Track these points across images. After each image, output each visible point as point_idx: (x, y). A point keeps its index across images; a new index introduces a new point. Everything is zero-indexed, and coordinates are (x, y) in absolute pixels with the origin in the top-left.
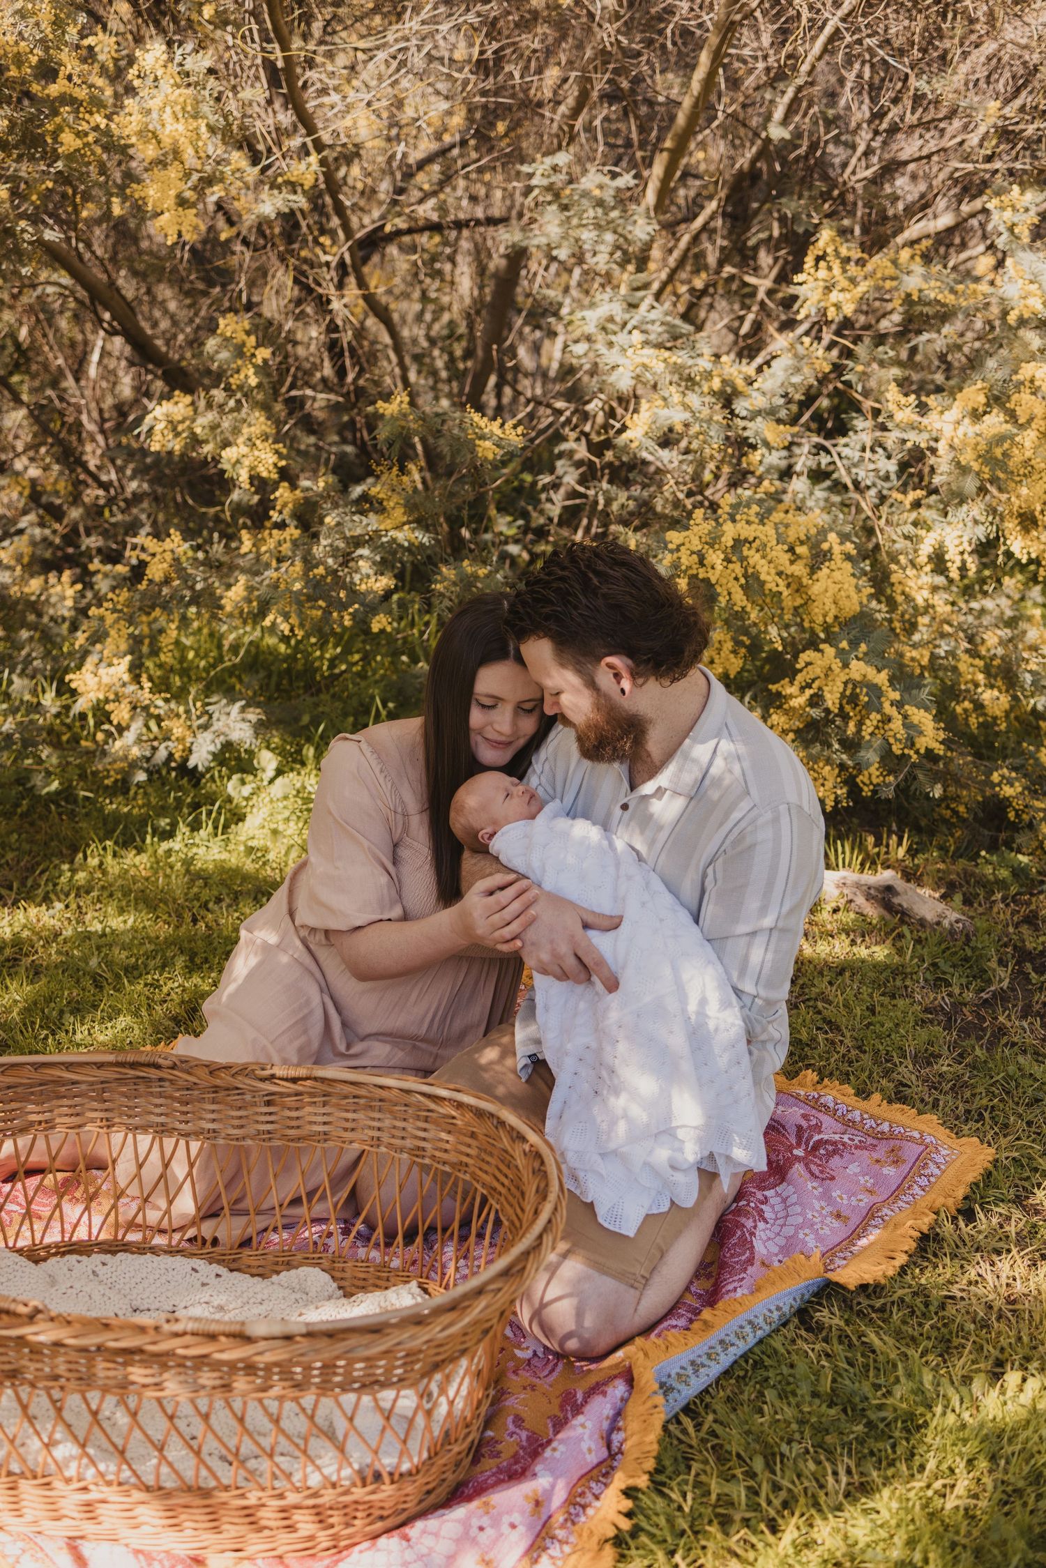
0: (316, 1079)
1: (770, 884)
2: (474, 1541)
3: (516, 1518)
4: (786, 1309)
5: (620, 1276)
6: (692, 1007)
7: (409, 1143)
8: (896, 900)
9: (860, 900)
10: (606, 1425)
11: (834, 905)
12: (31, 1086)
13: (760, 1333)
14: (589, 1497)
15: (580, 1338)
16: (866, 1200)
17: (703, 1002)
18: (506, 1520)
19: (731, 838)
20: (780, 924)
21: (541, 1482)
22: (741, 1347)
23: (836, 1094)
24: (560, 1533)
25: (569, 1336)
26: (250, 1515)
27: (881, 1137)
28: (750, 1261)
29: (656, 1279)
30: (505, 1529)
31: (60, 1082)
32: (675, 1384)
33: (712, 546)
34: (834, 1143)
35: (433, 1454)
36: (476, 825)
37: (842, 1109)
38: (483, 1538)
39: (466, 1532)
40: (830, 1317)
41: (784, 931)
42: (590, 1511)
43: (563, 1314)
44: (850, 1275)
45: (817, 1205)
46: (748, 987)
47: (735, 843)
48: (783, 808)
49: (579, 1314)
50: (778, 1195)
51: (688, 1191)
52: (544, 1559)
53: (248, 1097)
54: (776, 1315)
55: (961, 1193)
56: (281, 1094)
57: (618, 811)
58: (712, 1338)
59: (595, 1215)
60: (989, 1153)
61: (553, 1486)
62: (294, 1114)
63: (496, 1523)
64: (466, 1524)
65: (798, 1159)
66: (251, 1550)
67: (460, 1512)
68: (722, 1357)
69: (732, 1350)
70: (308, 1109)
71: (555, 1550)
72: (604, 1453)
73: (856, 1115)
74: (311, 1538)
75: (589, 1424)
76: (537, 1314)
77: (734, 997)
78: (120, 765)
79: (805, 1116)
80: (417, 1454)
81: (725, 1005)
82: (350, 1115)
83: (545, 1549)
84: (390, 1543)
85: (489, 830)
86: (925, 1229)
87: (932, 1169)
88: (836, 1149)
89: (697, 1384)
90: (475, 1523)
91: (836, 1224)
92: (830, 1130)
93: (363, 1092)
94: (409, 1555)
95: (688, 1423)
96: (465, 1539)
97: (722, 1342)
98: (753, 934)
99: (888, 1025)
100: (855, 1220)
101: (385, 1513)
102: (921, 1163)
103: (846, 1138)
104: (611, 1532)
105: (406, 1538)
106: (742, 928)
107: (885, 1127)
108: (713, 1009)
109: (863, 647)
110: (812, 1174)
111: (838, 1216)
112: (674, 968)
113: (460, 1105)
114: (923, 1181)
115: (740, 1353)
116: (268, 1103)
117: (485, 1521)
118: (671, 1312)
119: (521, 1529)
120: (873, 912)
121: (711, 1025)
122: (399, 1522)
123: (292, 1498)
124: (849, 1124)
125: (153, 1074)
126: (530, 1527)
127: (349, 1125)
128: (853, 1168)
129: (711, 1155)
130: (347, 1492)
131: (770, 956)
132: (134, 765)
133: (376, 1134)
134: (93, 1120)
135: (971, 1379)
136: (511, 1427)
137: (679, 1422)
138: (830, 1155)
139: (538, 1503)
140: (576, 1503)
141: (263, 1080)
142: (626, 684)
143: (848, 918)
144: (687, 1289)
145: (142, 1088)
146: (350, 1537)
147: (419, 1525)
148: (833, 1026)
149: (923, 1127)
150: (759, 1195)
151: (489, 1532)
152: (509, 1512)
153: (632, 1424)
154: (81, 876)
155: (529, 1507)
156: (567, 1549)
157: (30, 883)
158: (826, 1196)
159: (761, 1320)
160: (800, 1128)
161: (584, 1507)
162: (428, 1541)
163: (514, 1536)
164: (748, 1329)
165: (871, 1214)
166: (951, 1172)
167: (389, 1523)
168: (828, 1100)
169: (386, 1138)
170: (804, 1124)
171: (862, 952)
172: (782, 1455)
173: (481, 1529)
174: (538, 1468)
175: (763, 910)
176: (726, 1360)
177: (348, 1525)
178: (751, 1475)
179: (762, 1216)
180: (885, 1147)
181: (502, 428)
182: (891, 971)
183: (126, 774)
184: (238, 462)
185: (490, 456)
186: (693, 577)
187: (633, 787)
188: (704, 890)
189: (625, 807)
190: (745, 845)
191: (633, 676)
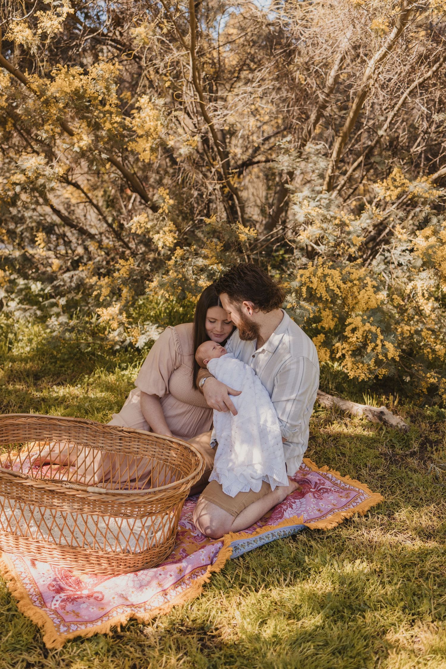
0: (136, 433)
1: (294, 384)
2: (157, 578)
3: (172, 573)
4: (287, 532)
5: (228, 510)
6: (262, 422)
7: (163, 457)
8: (383, 417)
9: (370, 416)
10: (212, 555)
11: (361, 417)
12: (46, 425)
13: (274, 538)
14: (200, 573)
15: (212, 530)
16: (331, 507)
17: (266, 421)
18: (169, 573)
19: (282, 367)
20: (297, 398)
21: (184, 564)
22: (267, 541)
23: (334, 475)
24: (187, 582)
25: (208, 528)
26: (87, 557)
27: (345, 489)
28: (281, 518)
29: (242, 515)
30: (168, 576)
31: (55, 425)
32: (240, 547)
33: (314, 275)
34: (327, 489)
35: (149, 549)
36: (203, 358)
37: (334, 479)
38: (160, 577)
39: (155, 575)
40: (302, 537)
41: (299, 401)
42: (199, 577)
43: (206, 519)
44: (313, 525)
45: (312, 506)
46: (284, 419)
47: (284, 369)
48: (301, 358)
49: (211, 521)
50: (300, 501)
51: (257, 487)
52: (179, 588)
53: (114, 437)
54: (282, 533)
55: (366, 509)
56: (125, 437)
57: (252, 358)
58: (257, 537)
59: (222, 489)
60: (382, 498)
61: (187, 566)
62: (128, 444)
63: (166, 574)
64: (156, 573)
65: (311, 492)
66: (87, 570)
67: (155, 569)
68: (259, 542)
69: (263, 541)
70: (133, 443)
71: (184, 586)
72: (209, 562)
73: (339, 482)
74: (106, 569)
75: (205, 552)
76: (198, 519)
77: (277, 421)
78: (111, 343)
79: (319, 480)
80: (143, 547)
81: (274, 423)
82: (146, 446)
83: (181, 585)
84: (132, 575)
85: (207, 360)
86: (348, 517)
87: (359, 500)
88: (327, 491)
89: (247, 549)
90: (159, 573)
91: (317, 512)
92: (328, 485)
93: (150, 438)
94: (136, 579)
95: (241, 559)
96: (155, 577)
97: (260, 538)
98: (288, 400)
99: (363, 456)
100: (325, 512)
101: (131, 565)
102: (355, 498)
103: (332, 489)
104: (203, 583)
105: (137, 575)
106: (284, 398)
107: (348, 486)
108: (269, 424)
109: (372, 319)
110: (314, 497)
111: (319, 510)
112: (257, 408)
113: (180, 445)
114: (355, 504)
115: (266, 542)
116: (120, 439)
117: (162, 573)
118: (247, 528)
119: (173, 577)
120: (376, 421)
121: (268, 429)
122: (136, 570)
123: (101, 553)
124: (335, 484)
125: (85, 425)
126: (176, 577)
127: (145, 449)
128: (331, 498)
129: (267, 475)
130: (117, 555)
132: (116, 343)
133: (154, 453)
134: (65, 439)
135: (344, 560)
136: (181, 552)
137: (239, 560)
138: (324, 492)
139: (180, 570)
140: (194, 574)
141: (120, 431)
142: (251, 311)
143: (364, 422)
144: (256, 523)
145: (81, 430)
146: (118, 571)
147: (142, 572)
148: (344, 455)
149: (360, 487)
150: (293, 500)
151: (163, 576)
152: (171, 571)
153: (220, 555)
154: (91, 380)
155: (178, 571)
156: (188, 587)
157: (74, 380)
158: (317, 504)
159: (276, 534)
160: (316, 483)
161: (197, 576)
162: (143, 576)
163: (171, 578)
164: (271, 535)
165: (331, 511)
166: (365, 502)
167: (132, 569)
168: (330, 475)
169: (156, 454)
170: (318, 482)
171: (365, 433)
172: (269, 572)
173: (160, 575)
174: (184, 560)
175: (292, 393)
176: (260, 543)
177: (118, 567)
178: (256, 575)
179: (291, 506)
180: (345, 492)
181: (249, 231)
182: (374, 440)
183: (113, 346)
184: (159, 239)
185: (243, 240)
186: (308, 287)
187: (256, 349)
188: (274, 385)
189: (254, 356)
190: (286, 369)
191: (254, 308)
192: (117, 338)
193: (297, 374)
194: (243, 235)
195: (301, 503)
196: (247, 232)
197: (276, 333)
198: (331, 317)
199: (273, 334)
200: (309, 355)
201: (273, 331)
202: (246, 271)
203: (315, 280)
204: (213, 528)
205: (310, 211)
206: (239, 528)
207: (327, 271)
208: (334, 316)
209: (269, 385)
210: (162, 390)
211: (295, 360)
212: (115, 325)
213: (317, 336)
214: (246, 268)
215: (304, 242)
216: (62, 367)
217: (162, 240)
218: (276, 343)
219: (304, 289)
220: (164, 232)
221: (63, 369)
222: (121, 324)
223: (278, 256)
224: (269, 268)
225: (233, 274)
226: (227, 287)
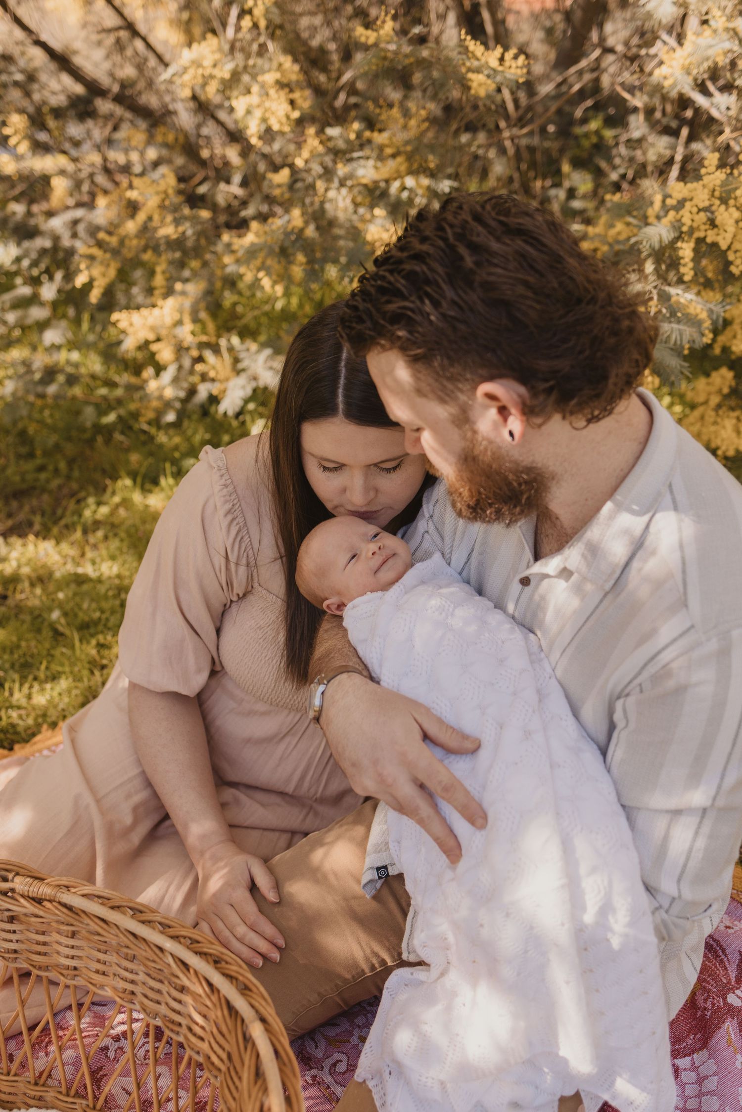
0: (62, 904)
1: (706, 745)
19: (652, 669)
36: (319, 592)
46: (666, 884)
47: (656, 679)
57: (516, 586)
62: (40, 937)
85: (338, 598)
93: (112, 932)
98: (677, 813)
106: (662, 802)
131: (701, 843)
141: (4, 893)
142: (515, 423)
181: (502, 59)
183: (160, 413)
184: (248, 112)
185: (482, 93)
186: (700, 241)
187: (537, 557)
188: (612, 727)
189: (525, 581)
190: (671, 684)
191: (528, 411)
192: (169, 393)
194: (481, 78)
195: (701, 1080)
196: (494, 63)
197: (619, 507)
199: (609, 506)
201: (610, 494)
210: (199, 671)
212: (165, 353)
216: (41, 468)
217: (258, 113)
218: (618, 550)
219: (686, 250)
220: (263, 86)
221: (43, 476)
222: (180, 349)
223: (586, 135)
224: (566, 168)
225: (419, 257)
226: (397, 318)
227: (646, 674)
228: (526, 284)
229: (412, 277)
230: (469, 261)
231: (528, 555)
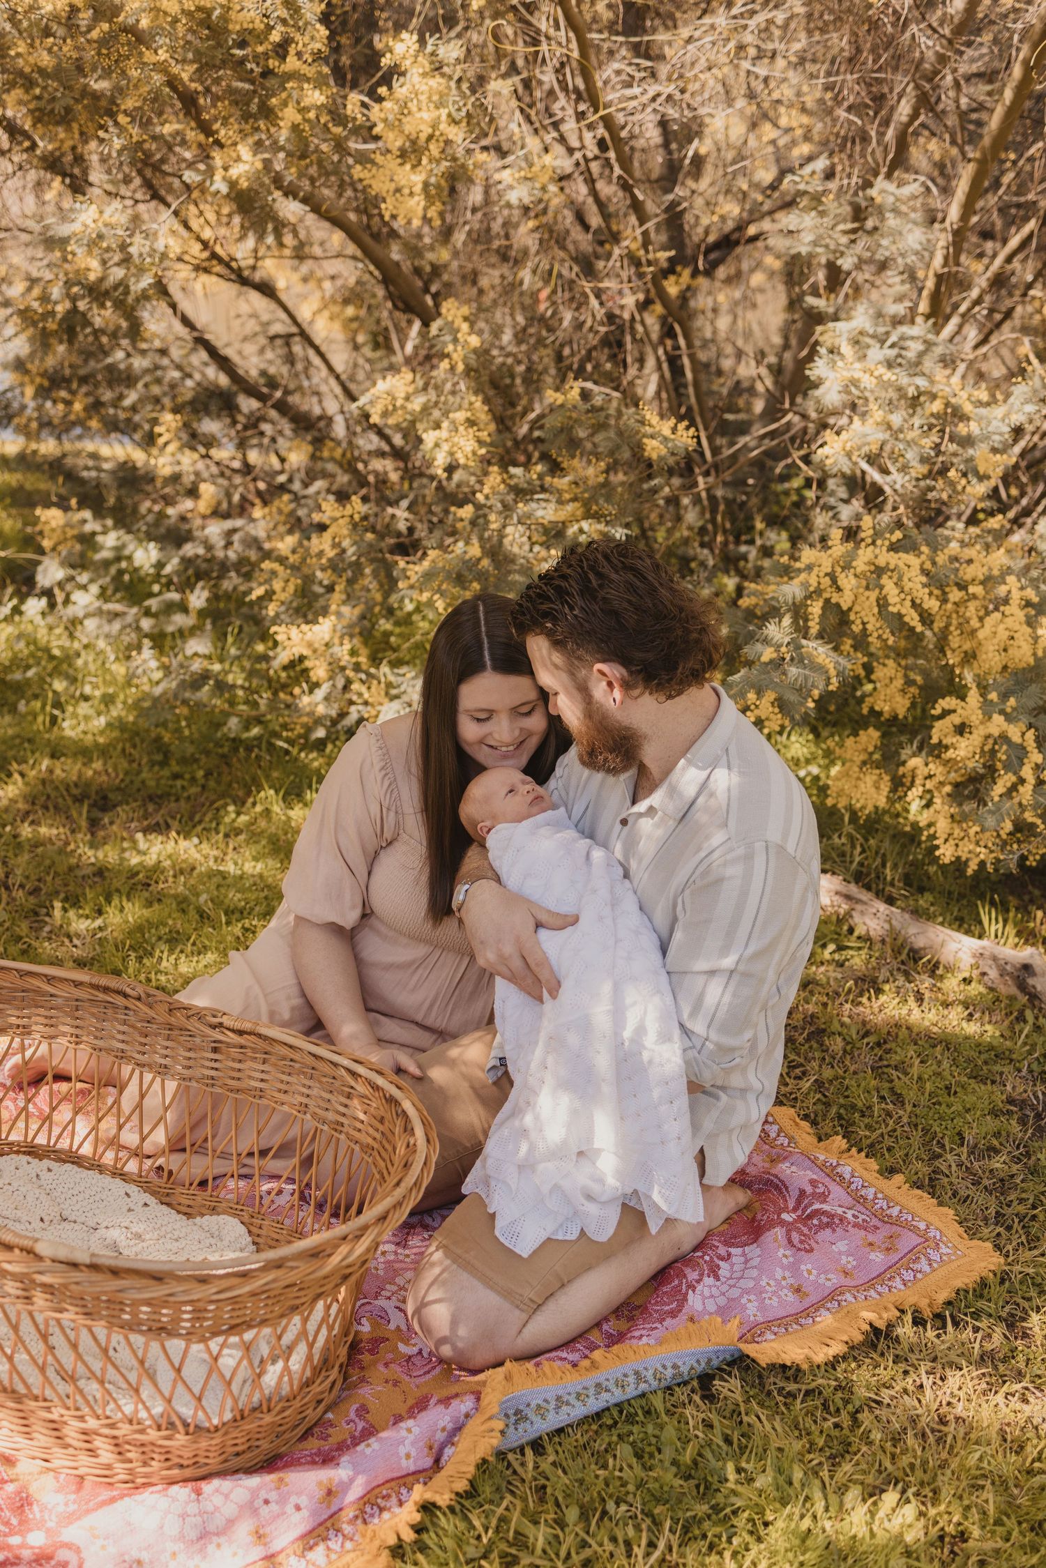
0: (259, 1036)
1: (734, 926)
2: (255, 1512)
3: (303, 1501)
4: (684, 1369)
5: (506, 1294)
6: (627, 1034)
7: (331, 1116)
8: (1031, 981)
9: (993, 974)
10: (440, 1436)
11: (966, 975)
13: (643, 1387)
14: (394, 1500)
15: (454, 1348)
16: (835, 1280)
17: (641, 1030)
18: (294, 1500)
19: (701, 869)
20: (741, 967)
21: (340, 1473)
22: (618, 1396)
23: (858, 1167)
24: (347, 1529)
25: (443, 1341)
26: (56, 1428)
27: (887, 1220)
28: (673, 1314)
29: (551, 1306)
30: (290, 1508)
32: (531, 1415)
33: (846, 569)
34: (831, 1216)
36: (477, 817)
37: (858, 1182)
38: (265, 1511)
39: (252, 1502)
40: (731, 1388)
41: (746, 975)
42: (386, 1515)
43: (440, 1315)
44: (767, 1351)
45: (779, 1273)
46: (698, 1027)
47: (704, 874)
48: (759, 846)
49: (454, 1323)
50: (744, 1254)
51: (604, 1224)
52: (321, 1549)
53: (198, 1040)
54: (669, 1372)
55: (942, 1297)
56: (229, 1045)
57: (618, 826)
58: (590, 1379)
59: (493, 1227)
60: (995, 1261)
61: (352, 1480)
62: (237, 1065)
63: (282, 1501)
64: (254, 1493)
65: (782, 1223)
66: (56, 1463)
67: (254, 1481)
68: (591, 1400)
69: (605, 1396)
70: (250, 1064)
71: (335, 1544)
72: (428, 1462)
73: (870, 1193)
74: (109, 1467)
75: (416, 1430)
76: (418, 1311)
77: (677, 1032)
78: (305, 719)
79: (813, 1183)
80: (217, 1411)
81: (664, 1038)
82: (285, 1078)
83: (325, 1539)
84: (181, 1492)
85: (488, 823)
86: (881, 1325)
87: (923, 1265)
88: (832, 1222)
89: (554, 1420)
90: (263, 1495)
91: (791, 1297)
92: (837, 1202)
93: (297, 1056)
94: (192, 1508)
95: (529, 1455)
96: (250, 1508)
97: (598, 1385)
98: (712, 973)
99: (957, 1107)
100: (813, 1299)
101: (185, 1463)
102: (913, 1255)
103: (849, 1215)
104: (392, 1541)
105: (198, 1492)
106: (702, 965)
107: (895, 1212)
108: (650, 1040)
109: (1012, 701)
110: (790, 1241)
111: (798, 1290)
112: (617, 990)
113: (376, 1088)
114: (908, 1275)
115: (613, 1401)
116: (215, 1050)
117: (273, 1496)
118: (567, 1344)
119: (305, 1513)
120: (1008, 988)
121: (646, 1056)
122: (198, 1475)
123: (92, 1423)
124: (860, 1200)
125: (120, 1001)
126: (314, 1513)
127: (283, 1087)
128: (841, 1246)
129: (635, 1192)
130: (142, 1432)
132: (318, 721)
133: (305, 1100)
135: (847, 1488)
136: (352, 1415)
137: (523, 1454)
138: (822, 1227)
139: (329, 1493)
140: (372, 1503)
141: (214, 1027)
142: (617, 694)
143: (975, 989)
144: (598, 1325)
146: (146, 1476)
147: (216, 1482)
148: (899, 1099)
149: (932, 1219)
150: (722, 1250)
151: (273, 1507)
152: (299, 1494)
153: (464, 1441)
155: (320, 1493)
156: (349, 1545)
157: (197, 818)
158: (794, 1268)
159: (649, 1375)
160: (802, 1193)
161: (381, 1510)
162: (218, 1500)
163: (296, 1517)
164: (631, 1379)
165: (833, 1295)
166: (942, 1272)
167: (188, 1473)
168: (846, 1171)
169: (312, 1108)
170: (809, 1189)
171: (972, 1028)
172: (604, 1513)
173: (266, 1502)
174: (345, 1459)
175: (725, 950)
176: (594, 1405)
177: (145, 1464)
178: (561, 1523)
179: (714, 1271)
180: (885, 1231)
181: (674, 430)
182: (997, 1054)
183: (309, 730)
184: (437, 445)
185: (654, 456)
186: (827, 601)
187: (634, 802)
188: (675, 920)
189: (624, 822)
190: (713, 876)
191: (627, 686)
192: (321, 709)
193: (744, 894)
194: (654, 443)
195: (746, 1261)
196: (667, 431)
197: (690, 762)
198: (899, 682)
199: (682, 761)
200: (785, 835)
201: (683, 754)
202: (607, 570)
203: (848, 582)
204: (460, 1345)
205: (857, 375)
206: (541, 1346)
207: (885, 558)
208: (909, 682)
209: (661, 918)
210: (353, 907)
211: (741, 851)
212: (319, 671)
213: (856, 735)
214: (606, 557)
215: (835, 463)
216: (176, 776)
217: (445, 447)
218: (690, 790)
219: (816, 609)
220: (453, 422)
221: (179, 783)
222: (336, 668)
223: (787, 493)
224: (759, 525)
225: (564, 577)
226: (546, 615)
227: (698, 872)
228: (629, 602)
229: (558, 589)
230: (594, 583)
231: (629, 802)
